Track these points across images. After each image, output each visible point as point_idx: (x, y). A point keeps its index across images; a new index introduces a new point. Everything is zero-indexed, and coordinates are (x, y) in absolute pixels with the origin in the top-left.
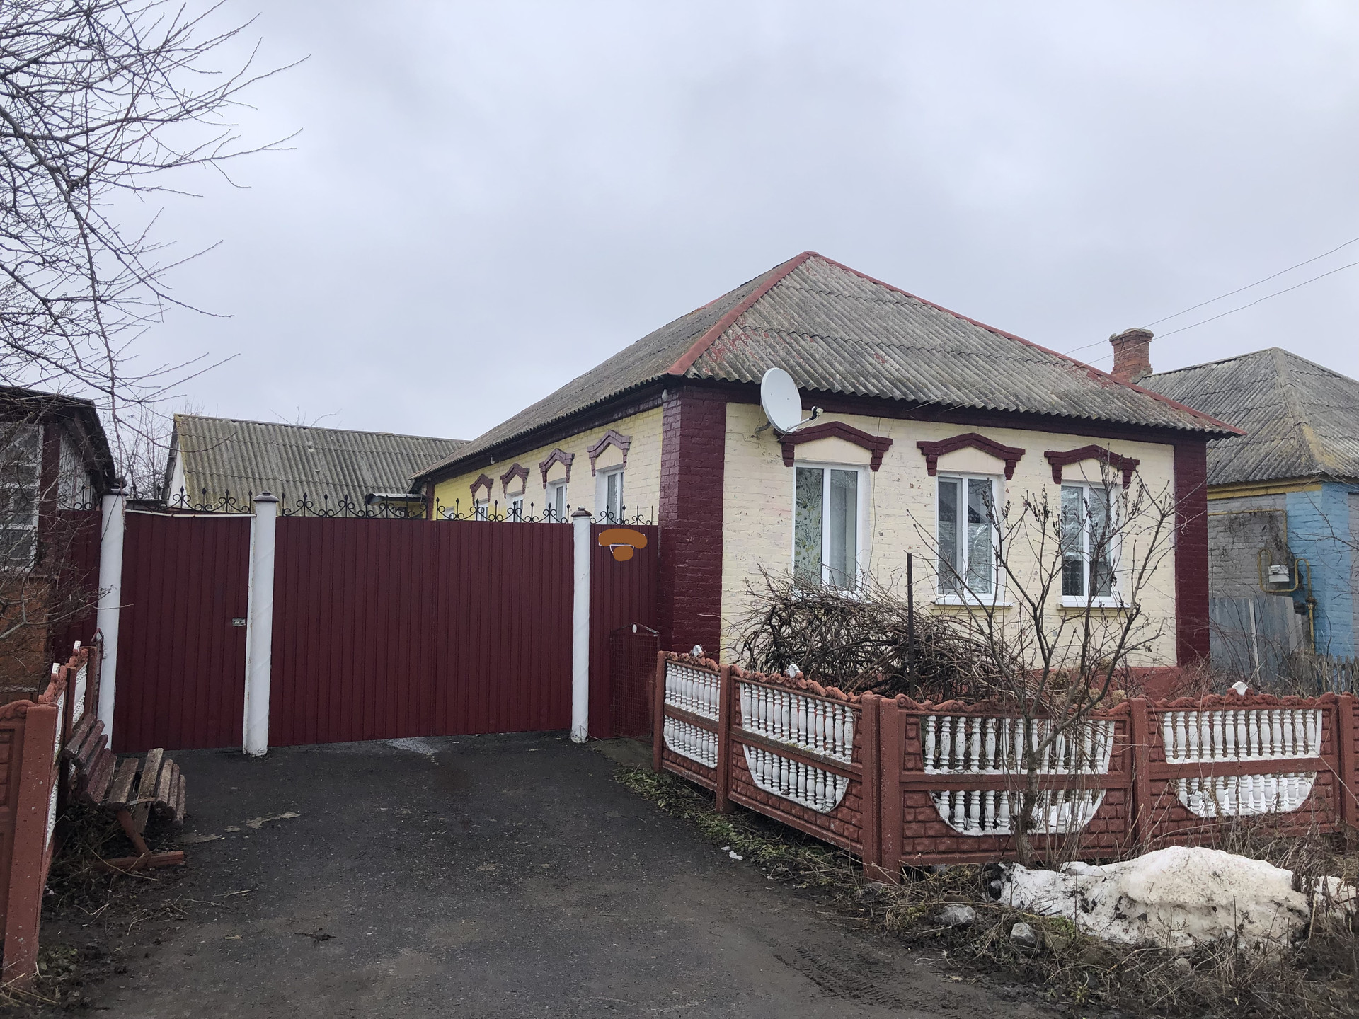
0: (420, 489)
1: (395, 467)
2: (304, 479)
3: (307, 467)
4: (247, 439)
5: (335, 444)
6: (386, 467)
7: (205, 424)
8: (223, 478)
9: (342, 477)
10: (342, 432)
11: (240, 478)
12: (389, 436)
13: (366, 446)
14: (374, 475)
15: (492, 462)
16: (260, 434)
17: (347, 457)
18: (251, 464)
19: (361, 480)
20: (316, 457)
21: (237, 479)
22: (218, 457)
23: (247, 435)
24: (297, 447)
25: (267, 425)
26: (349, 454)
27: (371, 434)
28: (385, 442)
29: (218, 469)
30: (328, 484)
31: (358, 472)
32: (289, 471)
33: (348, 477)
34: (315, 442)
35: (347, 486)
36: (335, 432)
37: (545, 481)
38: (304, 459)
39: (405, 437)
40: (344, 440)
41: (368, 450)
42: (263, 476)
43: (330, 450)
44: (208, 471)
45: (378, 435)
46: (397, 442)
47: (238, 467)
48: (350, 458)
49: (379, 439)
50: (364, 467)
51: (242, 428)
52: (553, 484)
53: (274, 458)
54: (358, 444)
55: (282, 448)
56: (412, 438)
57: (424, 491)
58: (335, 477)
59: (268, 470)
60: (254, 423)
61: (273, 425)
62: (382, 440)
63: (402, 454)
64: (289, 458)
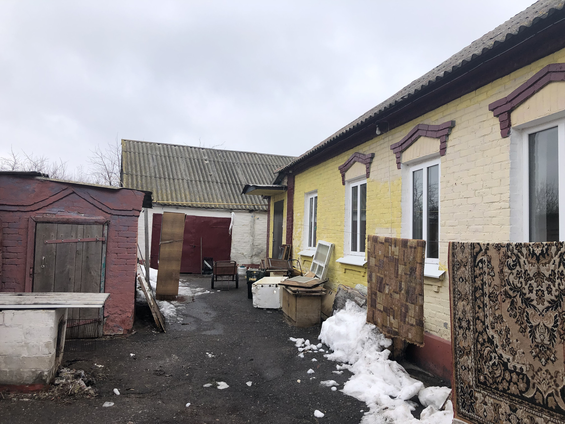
0: (282, 181)
1: (259, 173)
2: (202, 179)
3: (204, 172)
4: (167, 154)
5: (221, 158)
6: (253, 172)
7: (140, 146)
8: (149, 178)
9: (226, 178)
10: (226, 151)
11: (160, 178)
12: (255, 154)
13: (241, 159)
14: (246, 177)
16: (174, 151)
17: (229, 166)
18: (168, 170)
19: (238, 180)
20: (209, 165)
21: (158, 179)
22: (147, 165)
23: (166, 152)
24: (198, 160)
25: (179, 146)
26: (230, 165)
27: (244, 153)
28: (252, 158)
29: (146, 173)
30: (217, 183)
31: (236, 176)
32: (192, 174)
33: (230, 178)
34: (209, 157)
35: (229, 184)
36: (222, 151)
38: (202, 167)
39: (264, 155)
40: (227, 156)
41: (242, 162)
42: (175, 177)
43: (218, 162)
44: (139, 173)
45: (248, 153)
46: (259, 157)
47: (159, 171)
48: (231, 167)
49: (248, 156)
50: (240, 172)
51: (163, 148)
53: (183, 167)
54: (235, 159)
55: (188, 160)
56: (268, 155)
57: (286, 182)
58: (222, 178)
59: (179, 174)
60: (171, 145)
61: (183, 147)
62: (250, 157)
63: (263, 165)
64: (192, 167)
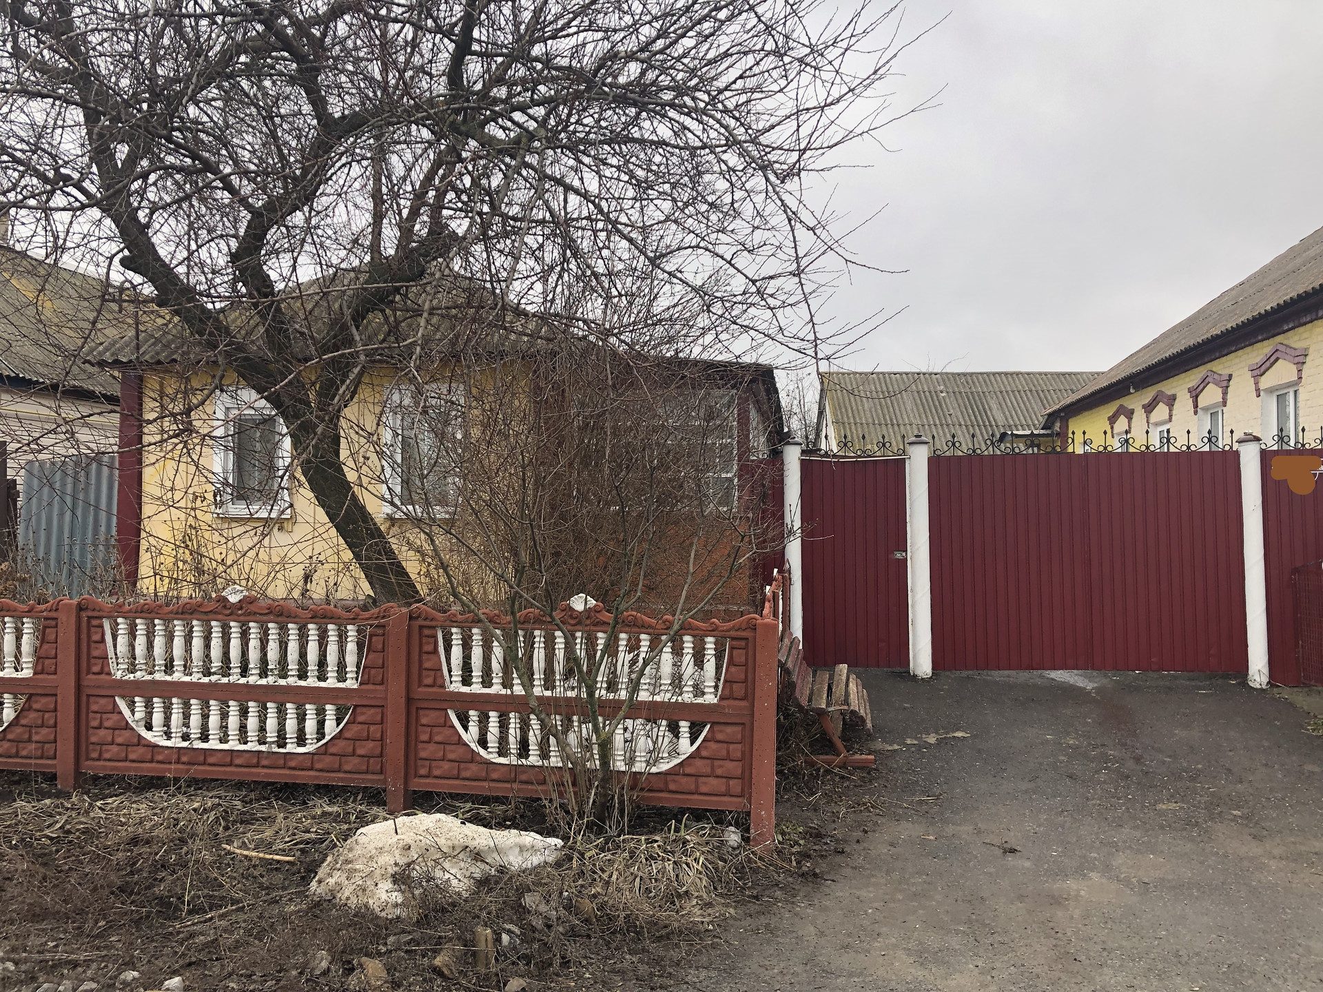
0: (1053, 424)
1: (1025, 404)
2: (938, 422)
3: (940, 411)
4: (885, 389)
5: (964, 387)
6: (1016, 405)
7: (847, 379)
8: (865, 426)
9: (973, 418)
10: (971, 374)
11: (880, 425)
12: (1017, 374)
13: (995, 386)
14: (1004, 413)
15: (1132, 391)
16: (895, 383)
17: (977, 398)
18: (889, 411)
19: (992, 419)
20: (947, 400)
21: (877, 426)
22: (860, 408)
23: (884, 385)
24: (930, 392)
25: (901, 374)
26: (979, 396)
27: (1000, 374)
28: (1014, 380)
29: (861, 419)
30: (960, 425)
31: (989, 412)
32: (924, 416)
33: (979, 418)
34: (946, 386)
35: (979, 426)
36: (965, 374)
37: (1196, 406)
38: (937, 403)
39: (1033, 374)
40: (973, 382)
41: (997, 390)
42: (901, 422)
43: (960, 393)
44: (852, 421)
45: (1006, 374)
46: (1025, 379)
47: (878, 415)
48: (980, 399)
49: (1007, 378)
50: (994, 406)
51: (879, 379)
52: (1205, 409)
53: (909, 405)
54: (987, 385)
55: (916, 394)
56: (1040, 374)
57: (1057, 427)
58: (967, 418)
59: (905, 416)
60: (890, 374)
61: (907, 374)
62: (1010, 379)
63: (1031, 391)
64: (922, 404)
